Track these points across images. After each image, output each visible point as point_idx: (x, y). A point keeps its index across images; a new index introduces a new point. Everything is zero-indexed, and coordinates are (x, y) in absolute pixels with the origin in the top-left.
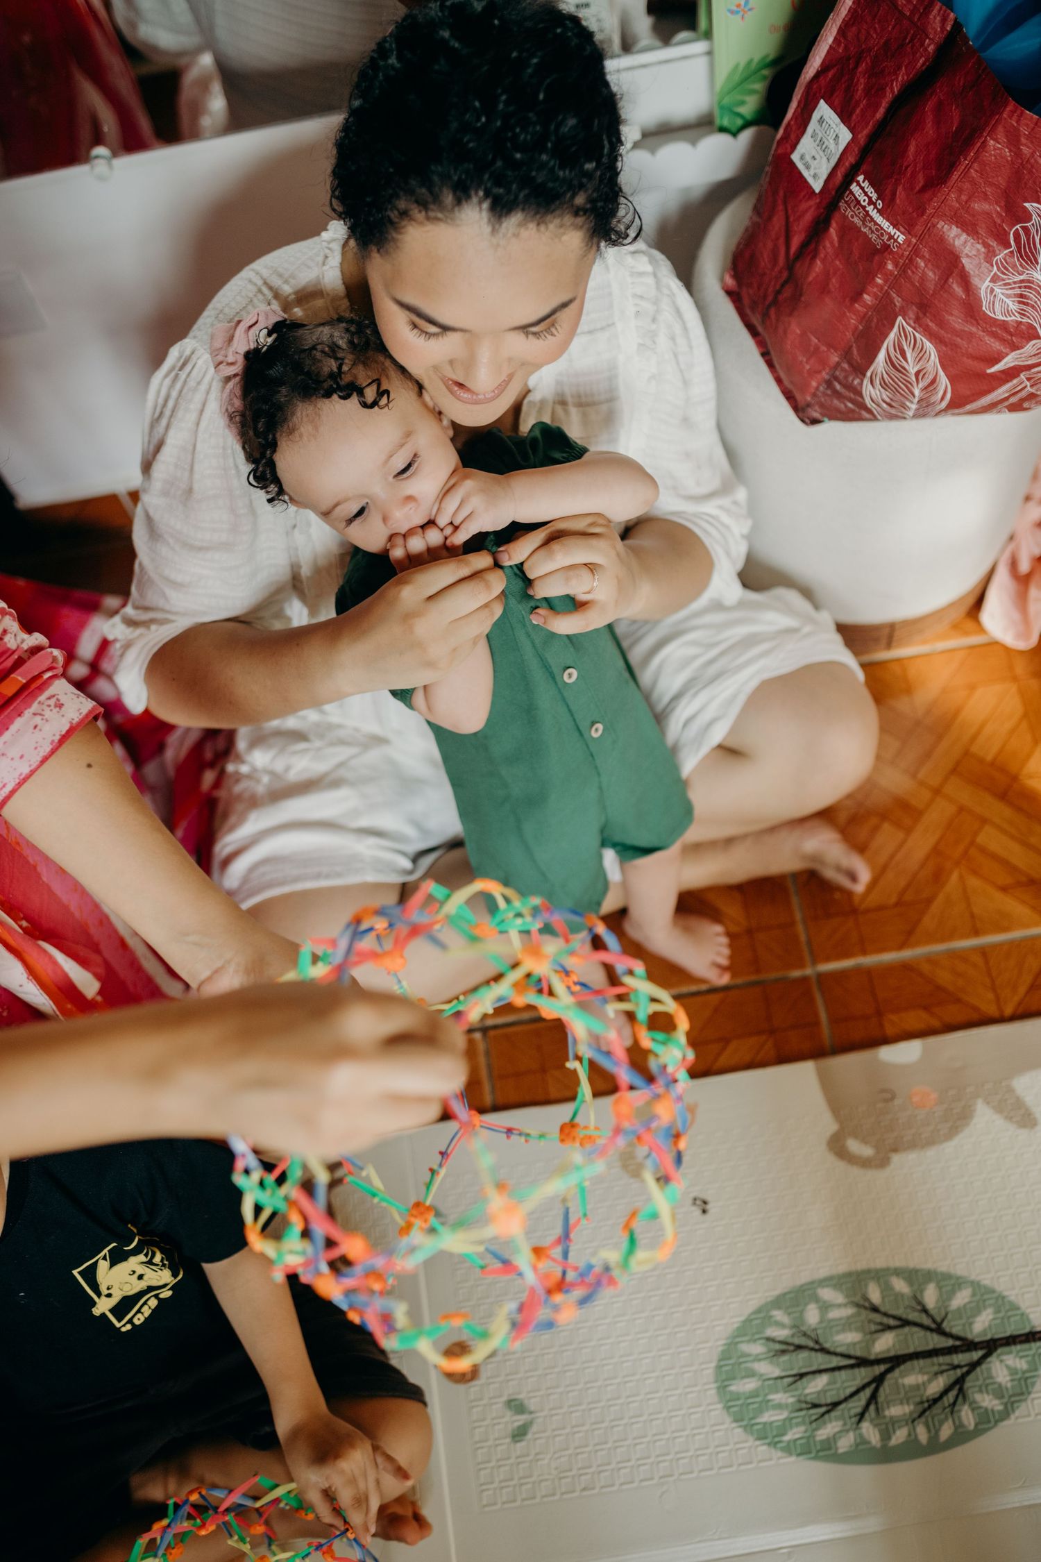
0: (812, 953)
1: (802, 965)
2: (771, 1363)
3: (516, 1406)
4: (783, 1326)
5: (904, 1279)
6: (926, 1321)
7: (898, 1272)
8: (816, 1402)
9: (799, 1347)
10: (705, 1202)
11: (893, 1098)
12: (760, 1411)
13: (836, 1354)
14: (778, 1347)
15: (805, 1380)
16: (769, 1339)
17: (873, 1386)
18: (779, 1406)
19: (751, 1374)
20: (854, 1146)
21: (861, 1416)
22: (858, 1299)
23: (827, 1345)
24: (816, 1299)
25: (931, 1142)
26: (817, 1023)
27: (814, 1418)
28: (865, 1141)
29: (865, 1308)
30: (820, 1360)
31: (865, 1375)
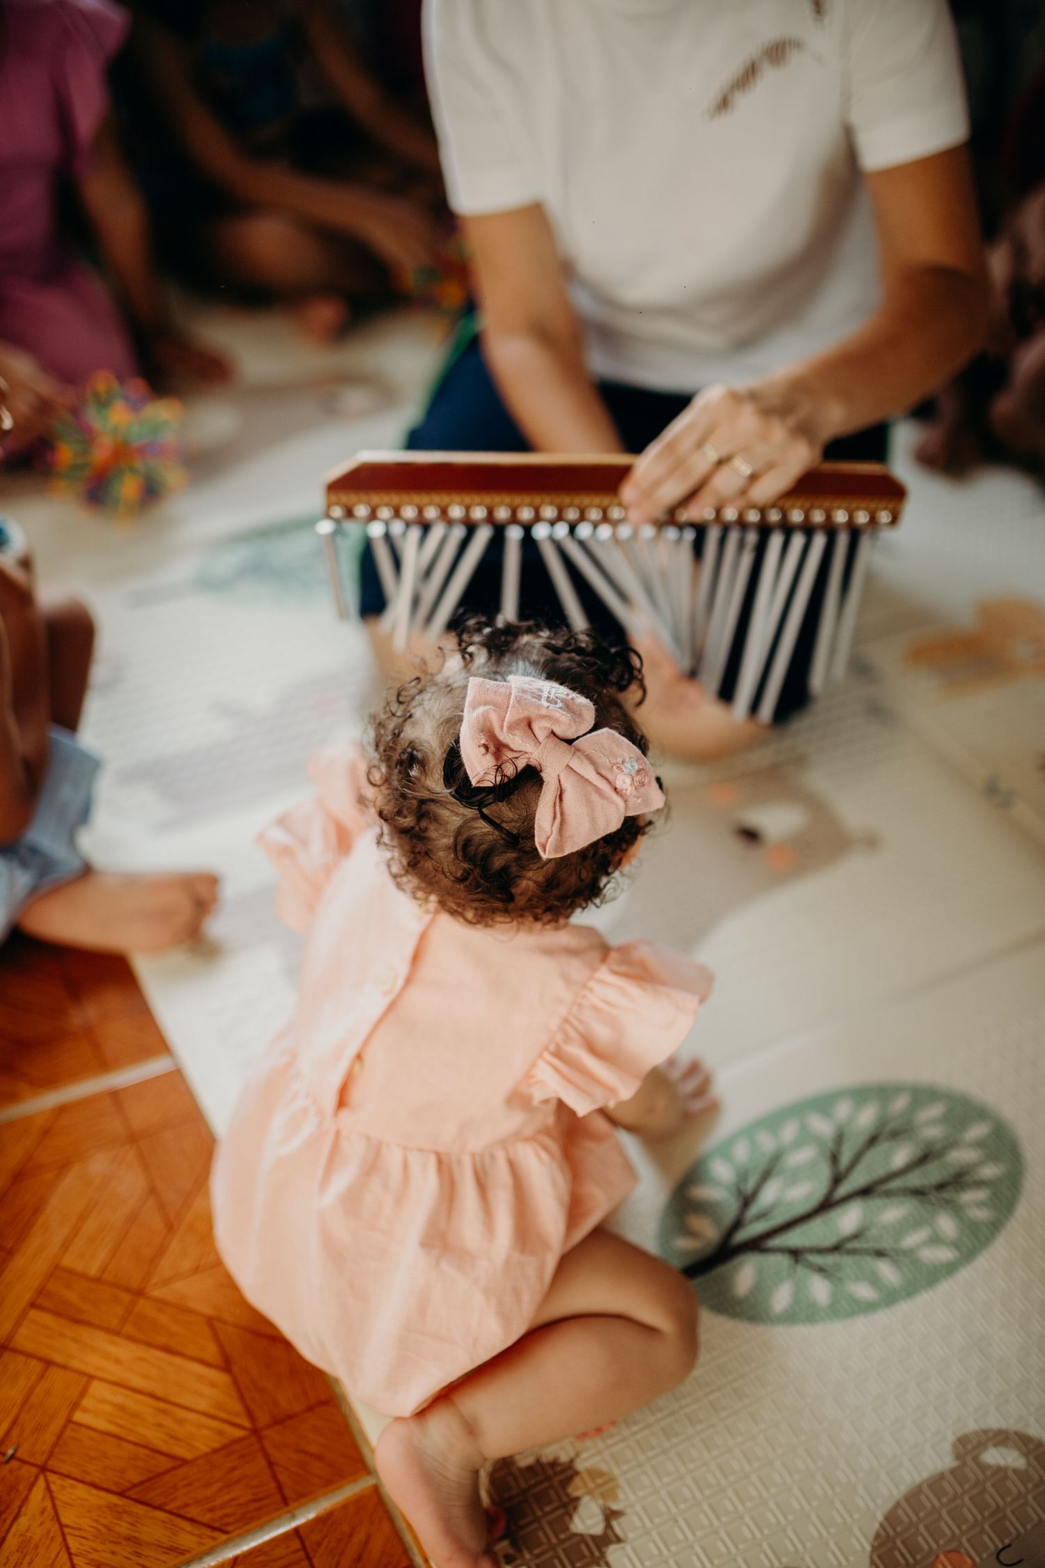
2: (964, 1163)
4: (973, 1205)
5: (861, 1300)
6: (815, 1259)
7: (873, 1306)
9: (944, 1186)
12: (945, 1114)
13: (901, 1192)
14: (968, 1180)
15: (920, 1156)
16: (982, 1185)
17: (842, 1171)
18: (930, 1123)
19: (980, 1144)
20: (1012, 1458)
21: (839, 1139)
22: (905, 1262)
23: (915, 1199)
24: (956, 1245)
27: (892, 1123)
29: (891, 1252)
30: (915, 1179)
31: (858, 1179)
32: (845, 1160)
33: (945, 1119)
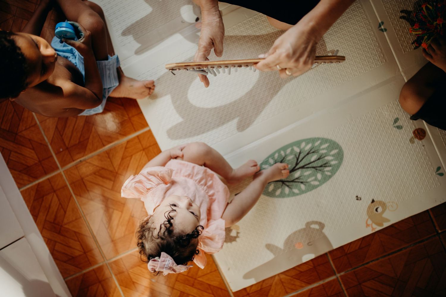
0: (339, 282)
1: (341, 276)
2: (328, 160)
3: (400, 127)
4: (327, 171)
5: (295, 193)
6: (287, 183)
7: (297, 194)
8: (313, 154)
9: (321, 166)
10: (357, 199)
11: (308, 243)
12: (328, 146)
13: (310, 167)
14: (327, 165)
15: (318, 158)
16: (330, 166)
17: (298, 162)
18: (323, 149)
19: (333, 156)
20: (317, 227)
21: (300, 153)
22: (307, 184)
23: (313, 169)
24: (319, 181)
25: (295, 233)
26: (333, 260)
27: (313, 149)
28: (314, 229)
29: (305, 182)
30: (314, 165)
31: (301, 164)
32: (299, 160)
33: (326, 148)
